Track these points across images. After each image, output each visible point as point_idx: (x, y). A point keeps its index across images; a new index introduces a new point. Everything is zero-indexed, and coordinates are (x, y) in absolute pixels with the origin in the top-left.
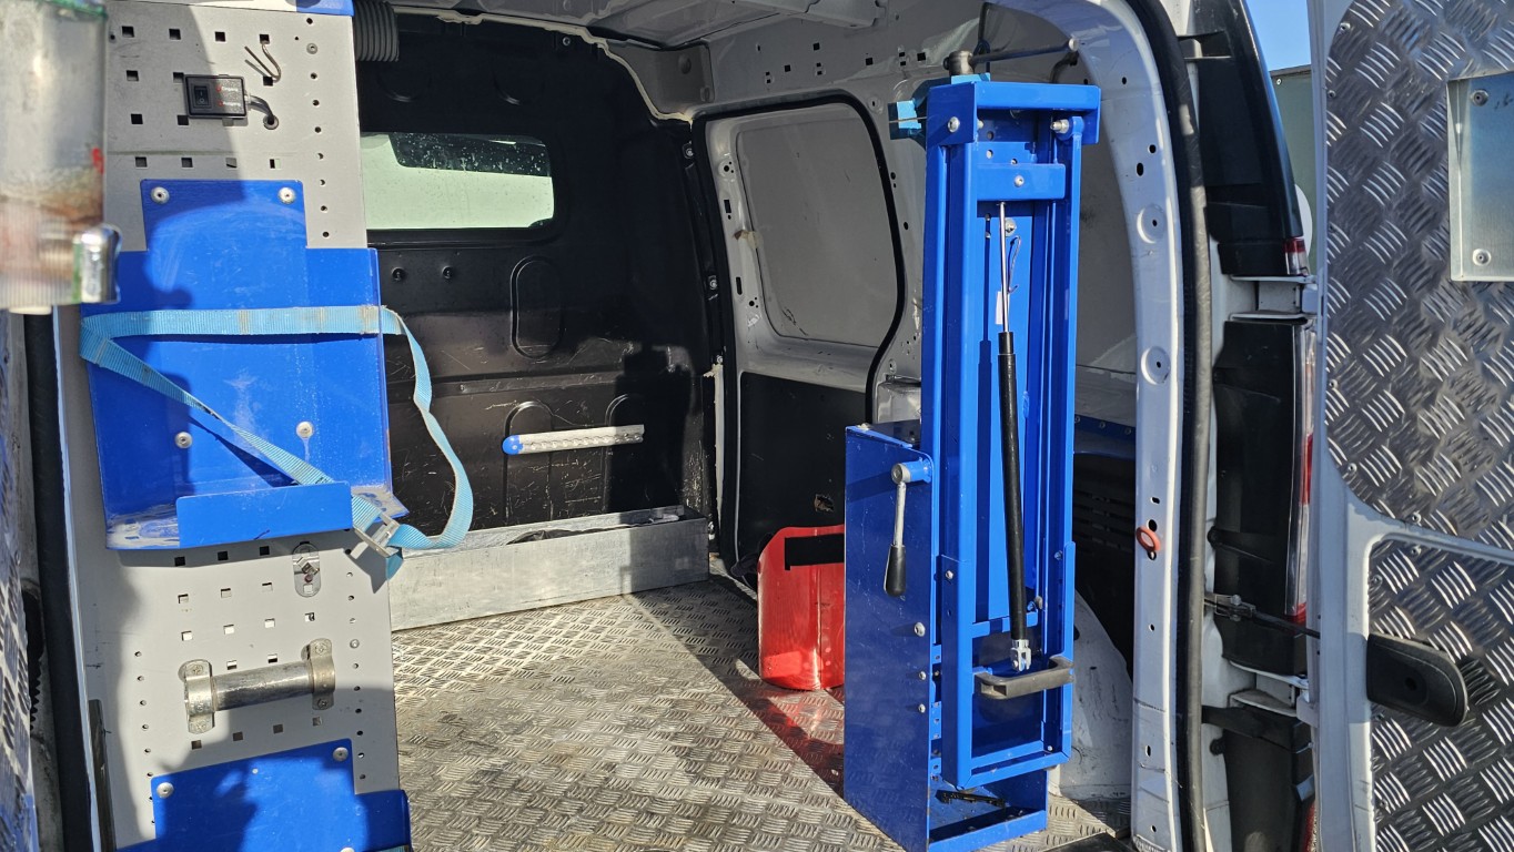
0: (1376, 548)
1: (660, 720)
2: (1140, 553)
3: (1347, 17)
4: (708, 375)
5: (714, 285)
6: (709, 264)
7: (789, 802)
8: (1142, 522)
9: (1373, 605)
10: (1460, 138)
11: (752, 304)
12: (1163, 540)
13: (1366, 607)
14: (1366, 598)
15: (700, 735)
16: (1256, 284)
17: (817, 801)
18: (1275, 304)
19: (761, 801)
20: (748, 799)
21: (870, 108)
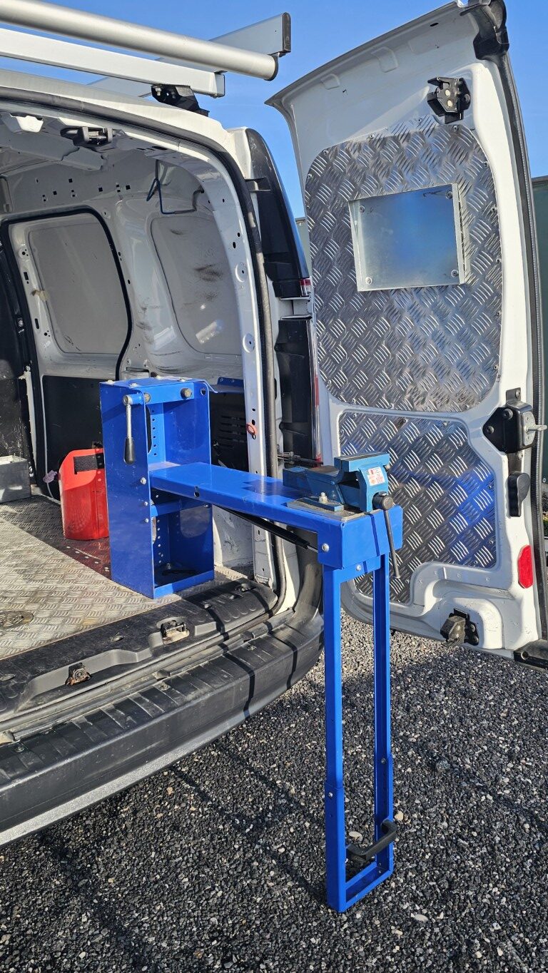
0: (341, 417)
1: (7, 560)
2: (249, 436)
3: (310, 171)
4: (21, 378)
5: (21, 323)
6: (17, 311)
7: (82, 585)
8: (249, 422)
9: (341, 443)
10: (356, 227)
11: (46, 334)
12: (258, 428)
13: (339, 445)
14: (339, 441)
15: (32, 565)
16: (292, 300)
17: (98, 582)
18: (299, 312)
19: (67, 586)
20: (59, 586)
21: (104, 217)
